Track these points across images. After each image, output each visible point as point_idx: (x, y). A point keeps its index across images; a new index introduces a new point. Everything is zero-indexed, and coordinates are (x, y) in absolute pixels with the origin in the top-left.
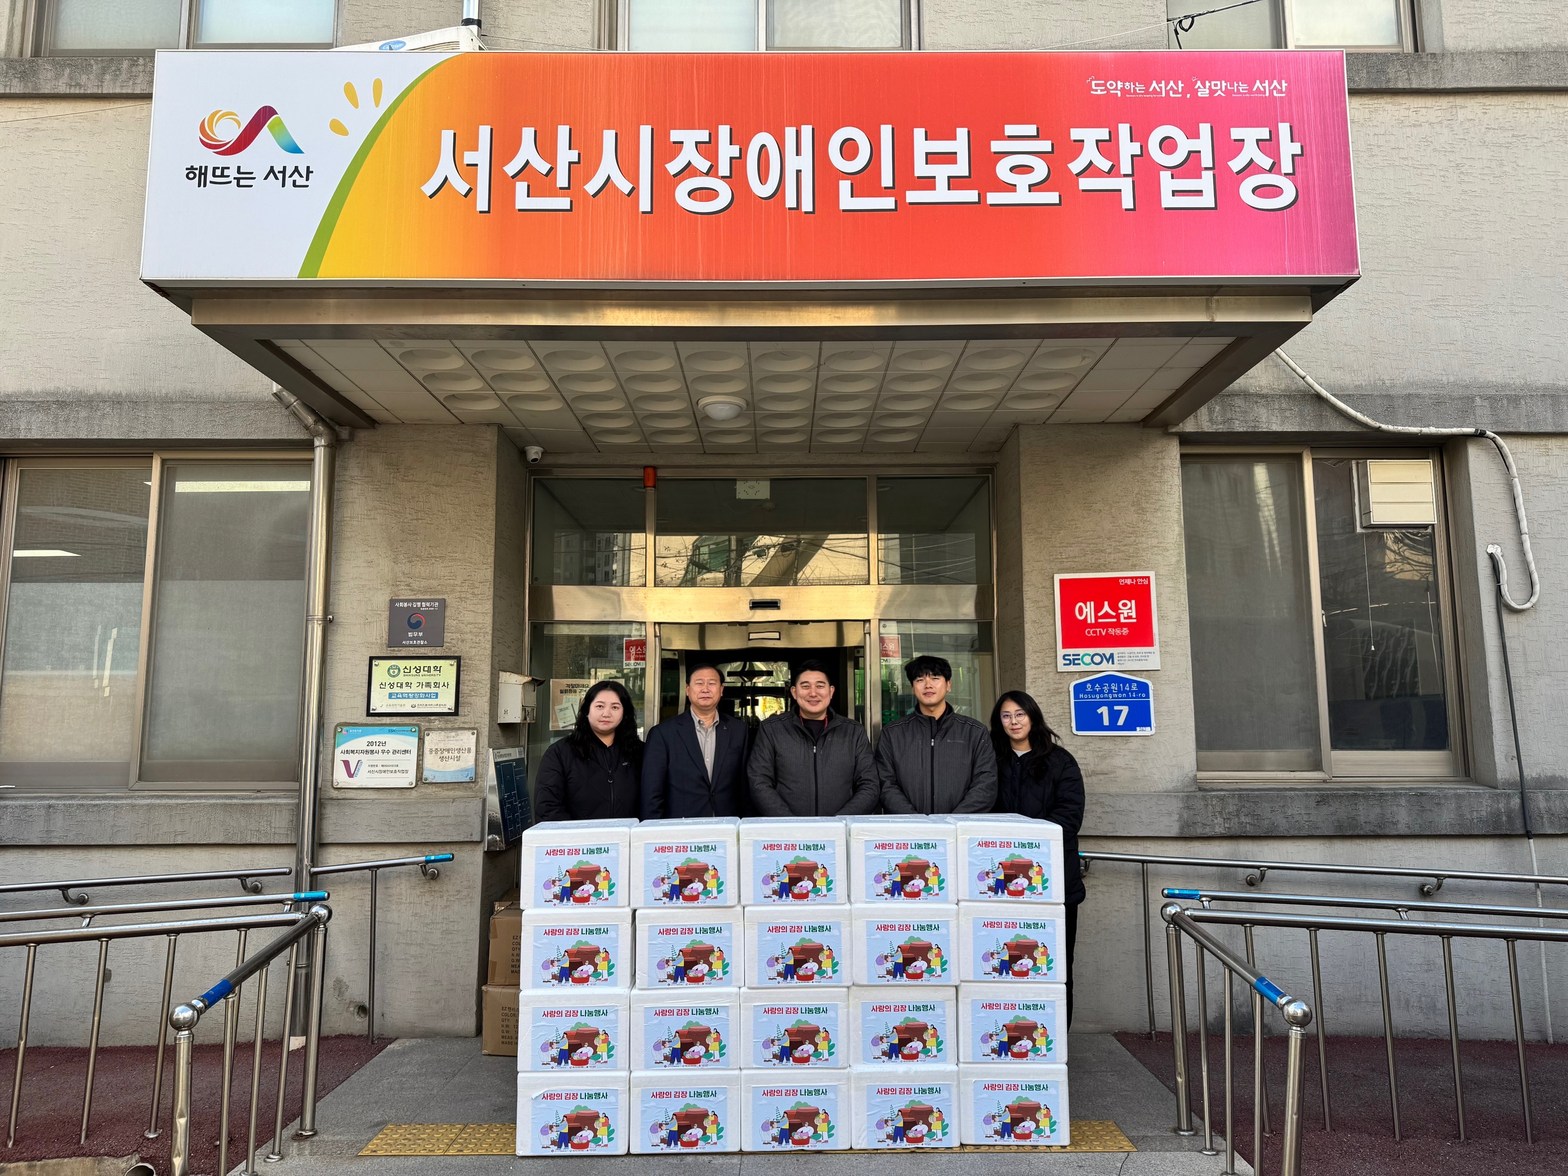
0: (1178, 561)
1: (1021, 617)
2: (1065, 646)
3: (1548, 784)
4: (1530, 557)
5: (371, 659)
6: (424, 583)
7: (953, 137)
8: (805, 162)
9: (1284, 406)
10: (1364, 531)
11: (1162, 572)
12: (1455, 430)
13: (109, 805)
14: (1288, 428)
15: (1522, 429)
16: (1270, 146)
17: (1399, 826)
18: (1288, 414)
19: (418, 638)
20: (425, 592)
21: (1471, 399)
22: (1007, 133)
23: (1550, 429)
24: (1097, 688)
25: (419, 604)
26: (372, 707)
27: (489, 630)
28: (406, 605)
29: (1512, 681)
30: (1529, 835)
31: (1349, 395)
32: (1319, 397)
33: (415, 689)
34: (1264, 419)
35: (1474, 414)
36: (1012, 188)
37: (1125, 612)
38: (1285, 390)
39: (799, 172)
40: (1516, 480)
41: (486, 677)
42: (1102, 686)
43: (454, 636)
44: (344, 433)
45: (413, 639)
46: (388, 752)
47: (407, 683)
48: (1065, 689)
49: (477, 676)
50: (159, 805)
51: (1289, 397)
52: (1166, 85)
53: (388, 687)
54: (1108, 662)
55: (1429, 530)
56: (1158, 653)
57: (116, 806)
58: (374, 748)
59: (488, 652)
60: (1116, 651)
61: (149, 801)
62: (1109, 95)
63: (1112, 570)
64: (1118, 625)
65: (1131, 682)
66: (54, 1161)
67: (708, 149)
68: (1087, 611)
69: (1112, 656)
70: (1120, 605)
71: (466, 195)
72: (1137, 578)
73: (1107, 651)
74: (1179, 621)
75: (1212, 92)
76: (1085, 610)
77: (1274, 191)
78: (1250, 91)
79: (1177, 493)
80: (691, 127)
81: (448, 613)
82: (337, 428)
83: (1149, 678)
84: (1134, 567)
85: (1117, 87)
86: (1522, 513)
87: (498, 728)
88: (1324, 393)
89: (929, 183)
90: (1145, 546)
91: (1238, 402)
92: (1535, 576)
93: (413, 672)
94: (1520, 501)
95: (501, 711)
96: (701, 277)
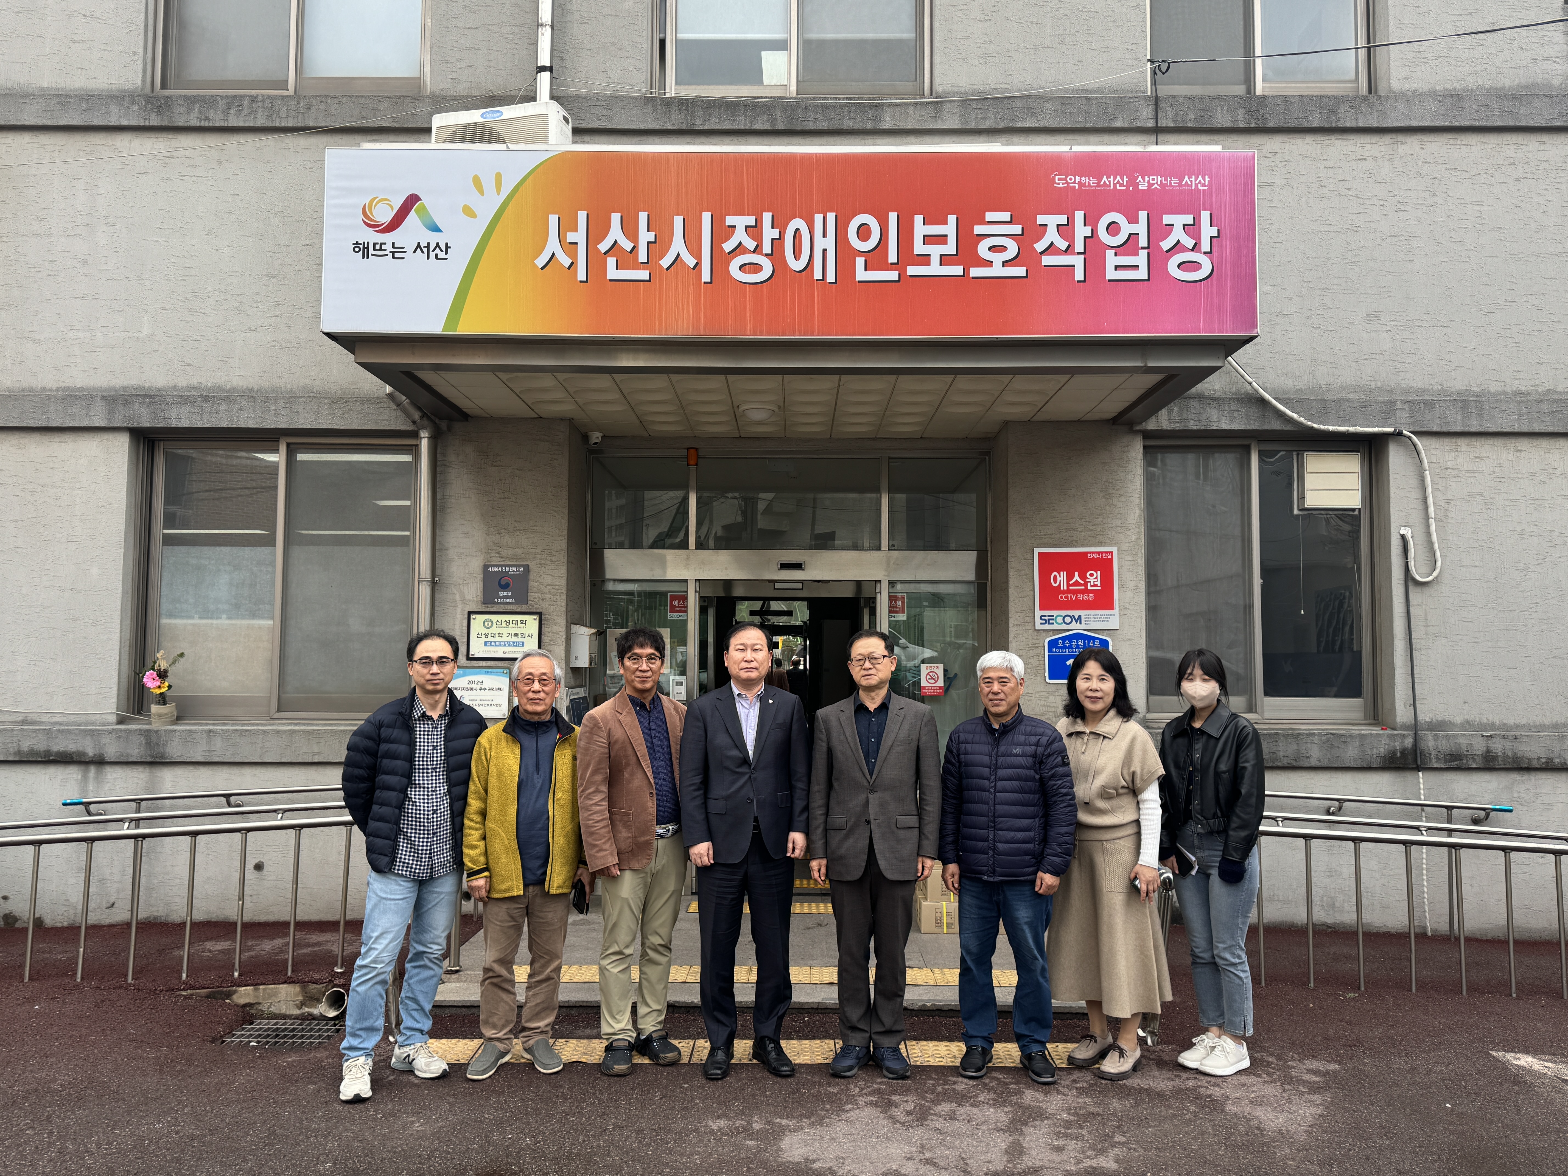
0: (1137, 539)
1: (1007, 582)
2: (1040, 609)
3: (1437, 726)
4: (1434, 537)
5: (470, 613)
6: (510, 552)
7: (945, 222)
8: (829, 243)
9: (1233, 407)
10: (1300, 513)
11: (1125, 547)
12: (1376, 430)
13: (258, 731)
14: (1235, 426)
15: (1436, 429)
16: (1192, 229)
17: (1312, 760)
18: (1236, 415)
19: (507, 597)
20: (512, 559)
21: (1392, 403)
22: (987, 220)
23: (1459, 429)
24: (1067, 643)
25: (507, 569)
26: (471, 652)
27: (564, 590)
28: (497, 569)
29: (1414, 641)
30: (1418, 769)
31: (1289, 399)
32: (1263, 402)
33: (505, 638)
34: (1215, 419)
35: (1395, 416)
36: (990, 264)
37: (1092, 581)
38: (1235, 394)
39: (824, 250)
40: (1427, 473)
41: (562, 630)
42: (1071, 642)
43: (536, 595)
44: (444, 425)
45: (503, 597)
46: (485, 689)
47: (499, 634)
48: (1041, 644)
49: (555, 628)
50: (299, 731)
51: (1238, 400)
52: (1114, 180)
53: (483, 636)
54: (1076, 622)
55: (1356, 513)
56: (1117, 616)
57: (264, 731)
58: (474, 686)
59: (564, 609)
60: (1083, 613)
61: (290, 728)
62: (1069, 189)
63: (1083, 546)
64: (1087, 592)
65: (1095, 638)
66: (273, 986)
67: (754, 231)
68: (1060, 579)
69: (1080, 617)
70: (1088, 575)
71: (569, 268)
72: (1102, 553)
73: (1076, 613)
74: (1136, 588)
75: (1150, 185)
76: (1059, 579)
77: (1193, 266)
78: (1180, 185)
79: (1139, 482)
80: (742, 214)
81: (531, 576)
82: (437, 421)
83: (1109, 636)
84: (1100, 544)
85: (1074, 181)
86: (1430, 500)
87: (570, 671)
88: (1267, 396)
89: (925, 259)
90: (1110, 526)
91: (1194, 404)
92: (1438, 554)
93: (504, 624)
94: (1429, 490)
95: (573, 658)
96: (748, 333)
